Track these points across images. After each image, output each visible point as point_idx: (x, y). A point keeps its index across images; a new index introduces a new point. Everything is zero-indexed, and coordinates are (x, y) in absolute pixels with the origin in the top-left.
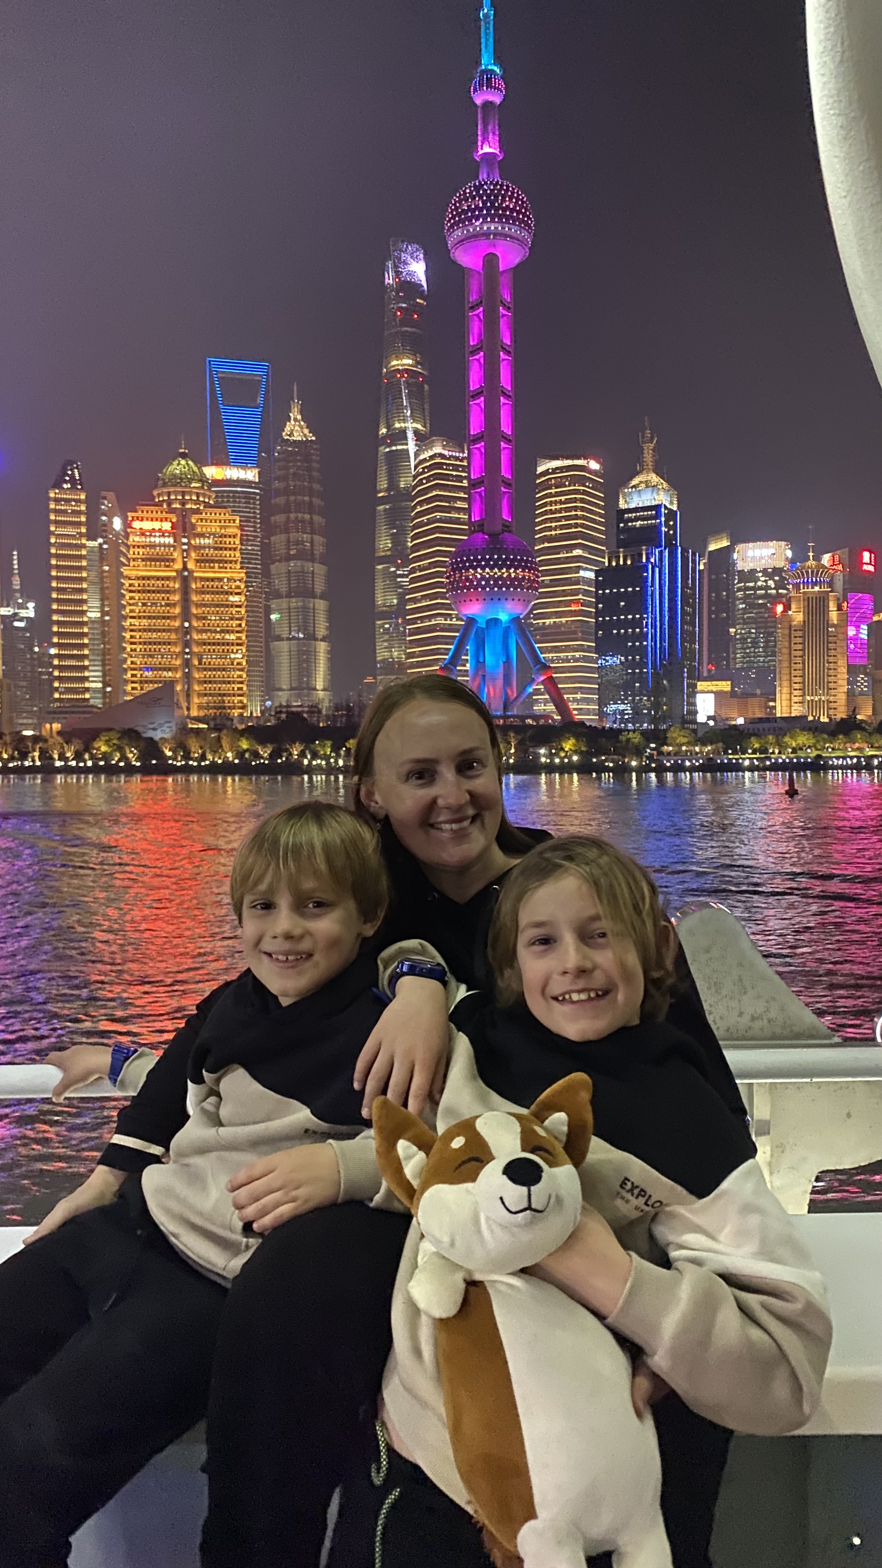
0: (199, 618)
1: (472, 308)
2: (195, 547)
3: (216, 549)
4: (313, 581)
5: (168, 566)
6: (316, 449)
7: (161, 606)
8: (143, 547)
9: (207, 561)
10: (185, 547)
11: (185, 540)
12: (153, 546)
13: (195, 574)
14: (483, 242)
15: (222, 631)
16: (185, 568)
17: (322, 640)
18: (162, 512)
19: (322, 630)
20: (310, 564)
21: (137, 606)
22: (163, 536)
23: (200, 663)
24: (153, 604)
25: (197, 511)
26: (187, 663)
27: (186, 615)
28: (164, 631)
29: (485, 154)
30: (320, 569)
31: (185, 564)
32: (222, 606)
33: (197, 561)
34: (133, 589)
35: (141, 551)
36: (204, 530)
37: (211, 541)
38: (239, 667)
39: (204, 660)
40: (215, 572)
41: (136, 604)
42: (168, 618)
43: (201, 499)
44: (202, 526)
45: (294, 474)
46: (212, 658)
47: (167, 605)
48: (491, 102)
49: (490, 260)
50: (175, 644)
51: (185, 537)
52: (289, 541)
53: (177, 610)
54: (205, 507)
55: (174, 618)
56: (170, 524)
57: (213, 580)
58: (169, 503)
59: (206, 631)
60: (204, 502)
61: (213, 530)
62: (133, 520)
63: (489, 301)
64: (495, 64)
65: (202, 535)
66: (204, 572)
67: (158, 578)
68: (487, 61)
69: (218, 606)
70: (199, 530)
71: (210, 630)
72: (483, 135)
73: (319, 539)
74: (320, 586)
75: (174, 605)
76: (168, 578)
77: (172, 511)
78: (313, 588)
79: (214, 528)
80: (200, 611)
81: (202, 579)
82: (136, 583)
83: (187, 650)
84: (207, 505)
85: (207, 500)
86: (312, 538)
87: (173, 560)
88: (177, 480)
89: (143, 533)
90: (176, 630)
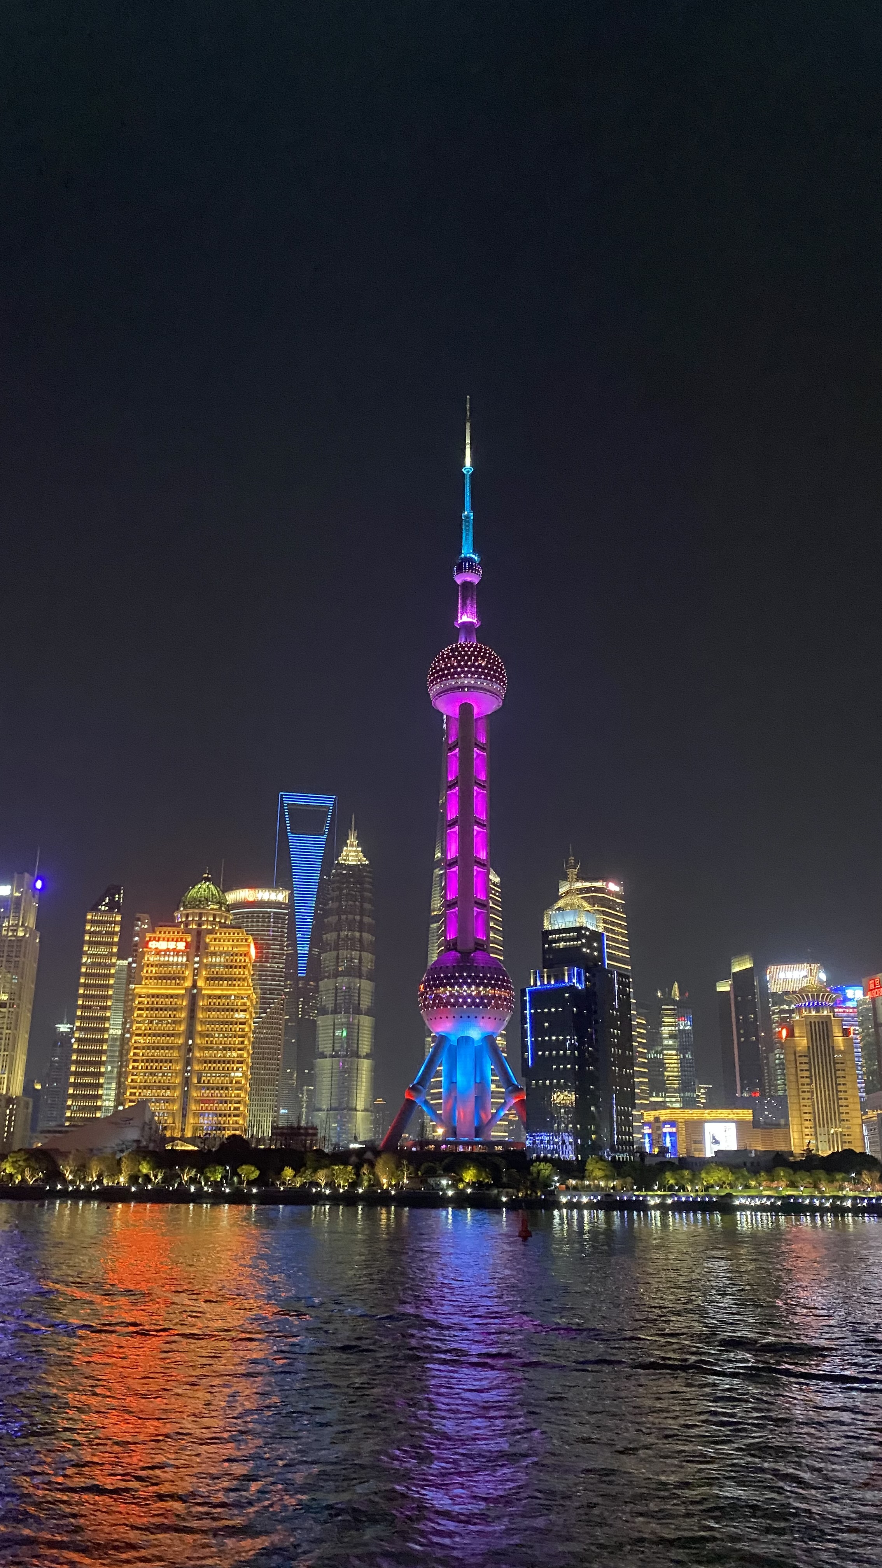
0: (202, 1035)
1: (450, 749)
2: (206, 965)
3: (227, 967)
4: (359, 997)
5: (178, 984)
6: (369, 872)
7: (168, 1023)
8: (156, 966)
9: (216, 979)
10: (196, 966)
11: (197, 959)
12: (166, 965)
13: (204, 992)
14: (459, 693)
15: (224, 1049)
16: (194, 986)
17: (364, 1058)
18: (178, 933)
19: (365, 1047)
20: (357, 980)
21: (144, 1023)
22: (177, 955)
23: (199, 1082)
24: (159, 1021)
25: (211, 932)
26: (187, 1082)
27: (190, 1033)
28: (167, 1048)
29: (463, 623)
30: (366, 986)
31: (195, 982)
32: (227, 1023)
33: (207, 979)
34: (142, 1006)
35: (154, 969)
36: (217, 949)
37: (222, 960)
38: (237, 1085)
39: (204, 1078)
40: (222, 990)
41: (143, 1022)
42: (173, 1035)
43: (218, 920)
44: (215, 946)
45: (348, 894)
46: (211, 1076)
47: (174, 1022)
48: (470, 582)
49: (466, 709)
50: (177, 1061)
51: (197, 956)
52: (338, 957)
53: (182, 1028)
54: (220, 927)
55: (178, 1035)
56: (184, 944)
57: (220, 997)
58: (186, 925)
59: (207, 1049)
60: (220, 922)
61: (226, 949)
62: (150, 940)
63: (466, 743)
64: (474, 553)
65: (214, 954)
66: (213, 989)
67: (167, 996)
68: (467, 551)
69: (223, 1023)
70: (212, 948)
71: (212, 1048)
72: (462, 607)
73: (367, 956)
74: (366, 1002)
75: (179, 1022)
76: (177, 996)
77: (187, 931)
78: (359, 1004)
79: (227, 947)
80: (204, 1028)
81: (210, 997)
82: (145, 1001)
83: (189, 1068)
84: (223, 926)
85: (223, 921)
86: (360, 955)
87: (184, 978)
88: (198, 903)
89: (158, 952)
90: (179, 1048)
